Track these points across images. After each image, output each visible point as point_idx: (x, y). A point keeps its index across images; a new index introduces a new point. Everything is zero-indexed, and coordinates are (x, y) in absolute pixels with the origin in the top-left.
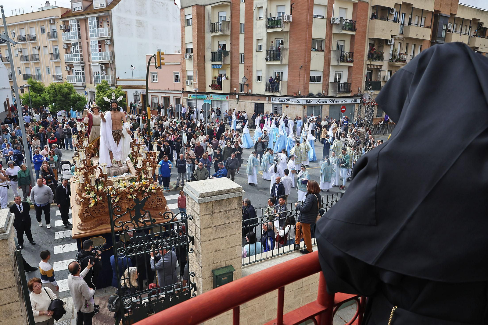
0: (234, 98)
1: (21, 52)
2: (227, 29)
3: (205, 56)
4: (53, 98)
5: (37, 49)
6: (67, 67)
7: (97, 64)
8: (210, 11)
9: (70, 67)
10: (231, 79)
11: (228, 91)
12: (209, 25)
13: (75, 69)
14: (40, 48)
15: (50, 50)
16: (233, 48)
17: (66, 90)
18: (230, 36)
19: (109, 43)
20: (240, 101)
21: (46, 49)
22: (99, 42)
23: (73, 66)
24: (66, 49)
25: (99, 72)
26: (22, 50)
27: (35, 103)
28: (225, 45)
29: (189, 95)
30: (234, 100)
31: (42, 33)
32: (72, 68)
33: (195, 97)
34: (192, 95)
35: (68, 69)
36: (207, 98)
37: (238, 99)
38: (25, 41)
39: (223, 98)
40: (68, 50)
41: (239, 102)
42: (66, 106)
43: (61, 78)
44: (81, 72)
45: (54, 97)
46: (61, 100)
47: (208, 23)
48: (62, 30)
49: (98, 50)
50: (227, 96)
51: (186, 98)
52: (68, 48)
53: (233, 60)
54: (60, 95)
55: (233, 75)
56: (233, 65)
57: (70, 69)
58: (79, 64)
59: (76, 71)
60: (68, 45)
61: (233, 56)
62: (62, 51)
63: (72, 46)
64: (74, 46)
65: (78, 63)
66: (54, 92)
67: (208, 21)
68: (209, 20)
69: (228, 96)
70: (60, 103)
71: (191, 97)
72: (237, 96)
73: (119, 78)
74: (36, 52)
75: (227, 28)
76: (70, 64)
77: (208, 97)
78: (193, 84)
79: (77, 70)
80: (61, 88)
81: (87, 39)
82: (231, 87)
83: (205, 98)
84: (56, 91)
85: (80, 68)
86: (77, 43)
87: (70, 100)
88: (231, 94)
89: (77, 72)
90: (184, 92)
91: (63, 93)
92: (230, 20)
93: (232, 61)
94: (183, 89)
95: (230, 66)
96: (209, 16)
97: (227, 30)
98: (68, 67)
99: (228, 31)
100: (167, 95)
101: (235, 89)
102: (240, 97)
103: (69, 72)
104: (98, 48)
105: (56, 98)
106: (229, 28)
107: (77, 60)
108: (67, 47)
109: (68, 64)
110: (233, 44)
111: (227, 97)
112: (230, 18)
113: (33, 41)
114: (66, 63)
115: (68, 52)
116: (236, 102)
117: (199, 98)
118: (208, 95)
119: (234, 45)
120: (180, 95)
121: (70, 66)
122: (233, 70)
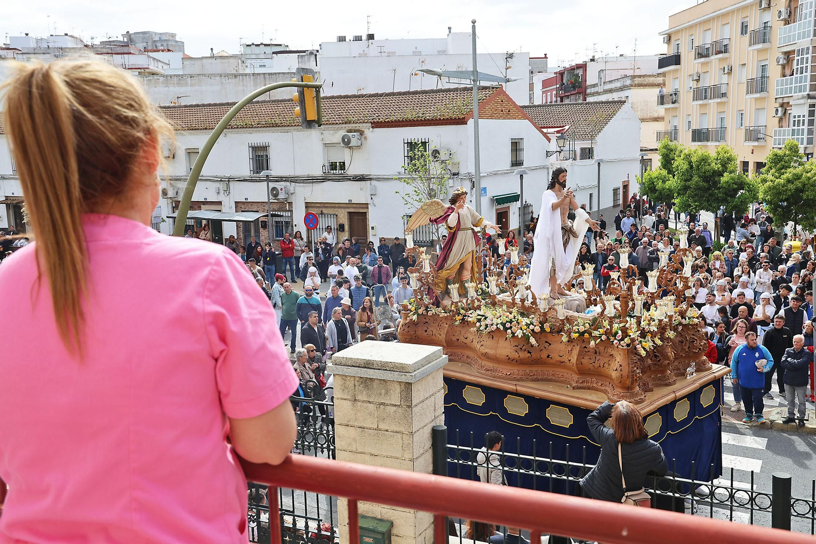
1: (698, 81)
4: (683, 183)
5: (726, 72)
6: (777, 110)
9: (786, 109)
13: (794, 111)
14: (731, 70)
15: (752, 72)
17: (716, 167)
21: (745, 70)
23: (791, 106)
24: (784, 67)
26: (699, 77)
27: (661, 193)
31: (742, 34)
32: (789, 112)
35: (780, 114)
38: (707, 56)
40: (786, 68)
42: (708, 201)
43: (761, 136)
44: (806, 119)
45: (686, 181)
46: (698, 188)
48: (782, 20)
52: (788, 62)
54: (700, 176)
57: (785, 113)
58: (802, 101)
59: (795, 117)
60: (788, 57)
62: (774, 72)
63: (796, 58)
64: (799, 58)
65: (803, 98)
66: (687, 170)
70: (696, 195)
74: (725, 79)
76: (786, 100)
79: (797, 115)
80: (704, 160)
84: (692, 167)
85: (805, 111)
86: (808, 48)
87: (719, 188)
89: (796, 119)
91: (705, 173)
98: (780, 109)
103: (781, 120)
105: (688, 183)
107: (800, 91)
108: (785, 62)
109: (780, 101)
113: (720, 56)
114: (776, 99)
115: (788, 72)
121: (785, 106)
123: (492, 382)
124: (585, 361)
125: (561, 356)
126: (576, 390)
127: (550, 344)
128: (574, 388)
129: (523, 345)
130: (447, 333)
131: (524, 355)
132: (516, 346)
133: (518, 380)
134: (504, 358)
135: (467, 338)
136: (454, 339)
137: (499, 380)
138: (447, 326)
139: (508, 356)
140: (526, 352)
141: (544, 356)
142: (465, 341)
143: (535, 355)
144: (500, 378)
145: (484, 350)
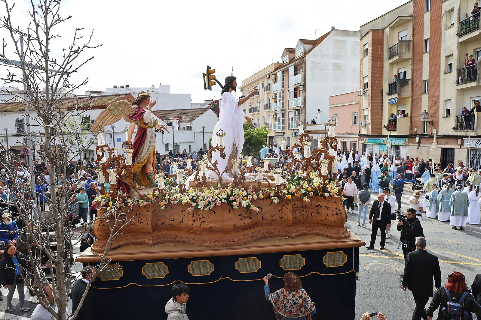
0: (414, 142)
2: (407, 51)
3: (382, 90)
5: (258, 102)
6: (274, 116)
7: (292, 110)
8: (388, 34)
10: (411, 117)
11: (407, 133)
12: (387, 52)
14: (260, 101)
16: (415, 74)
18: (411, 60)
19: (302, 88)
20: (421, 145)
21: (264, 101)
22: (295, 89)
23: (277, 114)
25: (293, 118)
26: (251, 104)
28: (405, 73)
29: (365, 139)
30: (413, 144)
31: (263, 87)
33: (370, 141)
34: (367, 139)
36: (383, 143)
37: (419, 143)
39: (401, 142)
41: (420, 147)
43: (270, 126)
47: (386, 48)
48: (273, 82)
49: (294, 97)
50: (405, 139)
51: (362, 142)
53: (414, 91)
55: (414, 111)
56: (414, 97)
60: (276, 96)
61: (415, 85)
62: (272, 101)
63: (278, 96)
67: (386, 47)
68: (387, 45)
69: (407, 139)
71: (366, 142)
72: (418, 138)
73: (308, 123)
74: (258, 104)
75: (406, 49)
76: (275, 112)
77: (384, 141)
78: (367, 125)
79: (279, 117)
81: (288, 88)
82: (411, 127)
83: (381, 143)
88: (411, 136)
90: (360, 136)
92: (411, 39)
93: (412, 92)
94: (359, 132)
95: (410, 99)
96: (387, 40)
97: (405, 52)
99: (407, 53)
100: (345, 139)
101: (415, 129)
102: (422, 140)
103: (275, 119)
104: (293, 95)
106: (409, 50)
110: (415, 68)
111: (405, 141)
112: (412, 37)
114: (273, 111)
116: (417, 147)
117: (375, 143)
118: (384, 139)
119: (416, 70)
120: (356, 140)
122: (414, 104)
123: (225, 251)
124: (297, 214)
125: (273, 216)
126: (296, 239)
127: (262, 209)
128: (293, 238)
129: (245, 213)
130: (152, 219)
131: (247, 221)
132: (240, 215)
133: (246, 244)
134: (231, 227)
135: (173, 220)
136: (159, 223)
137: (229, 248)
138: (150, 213)
139: (234, 225)
140: (248, 219)
141: (260, 219)
142: (172, 223)
143: (254, 219)
144: (230, 245)
145: (206, 225)
